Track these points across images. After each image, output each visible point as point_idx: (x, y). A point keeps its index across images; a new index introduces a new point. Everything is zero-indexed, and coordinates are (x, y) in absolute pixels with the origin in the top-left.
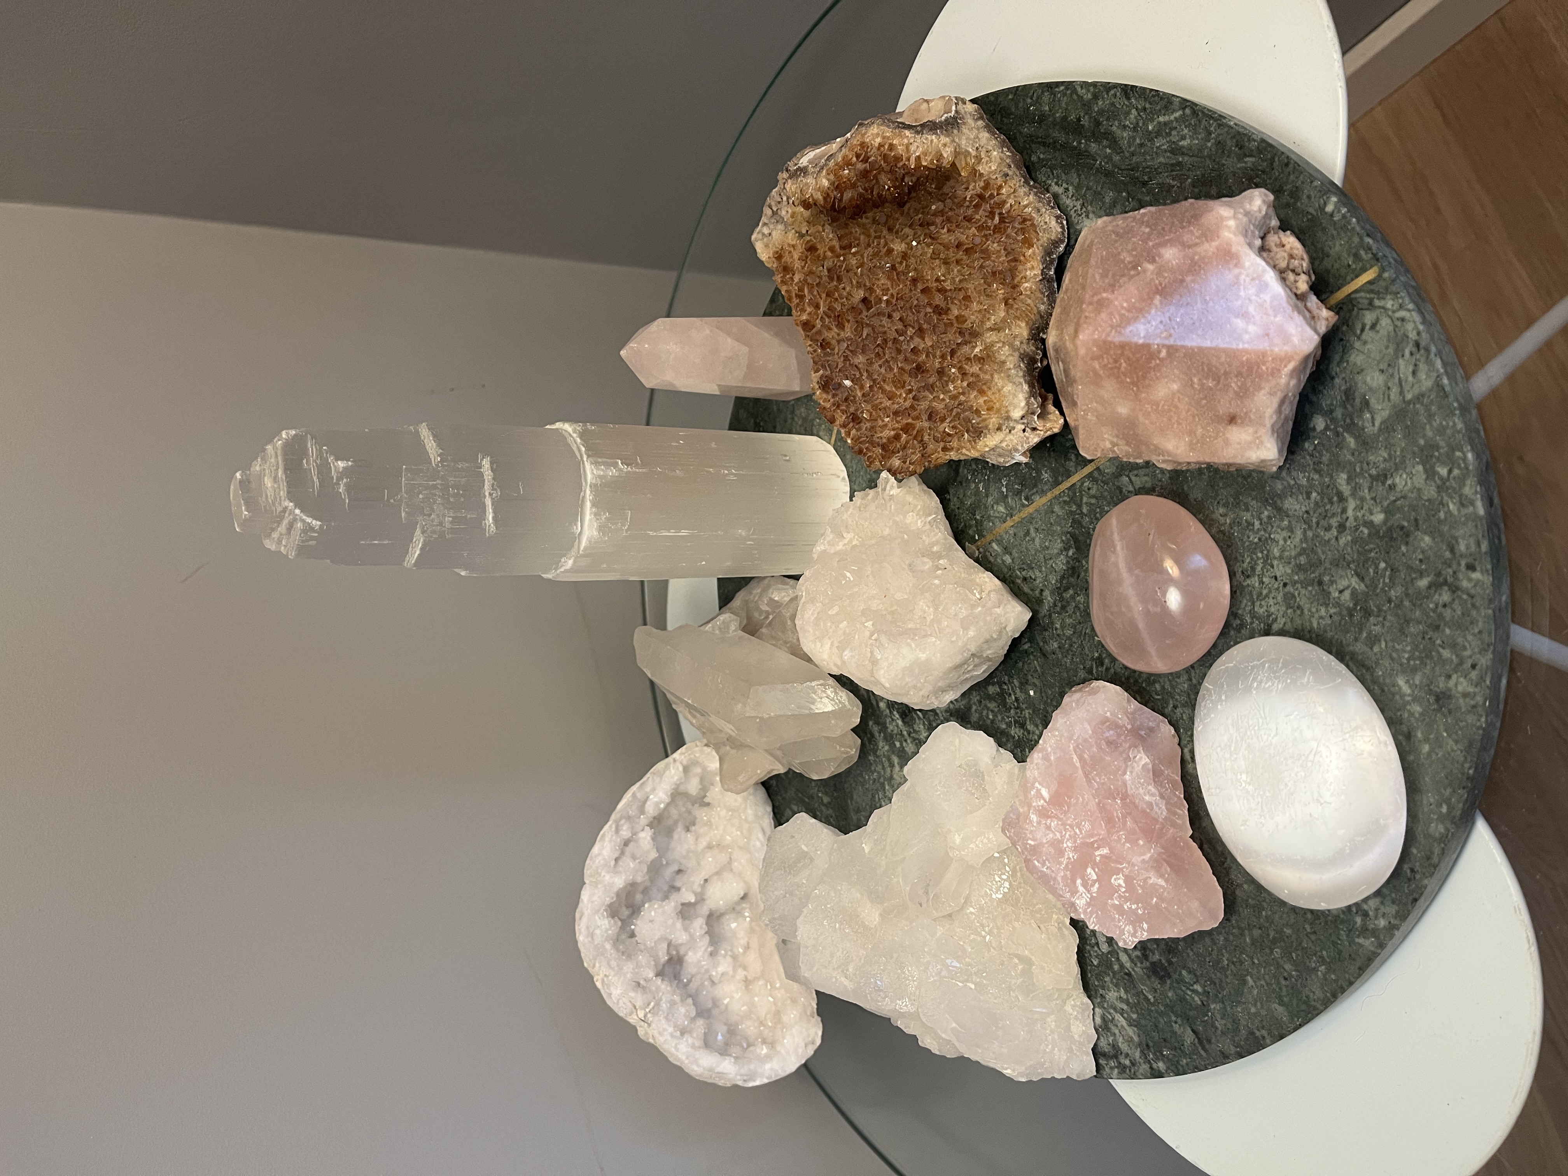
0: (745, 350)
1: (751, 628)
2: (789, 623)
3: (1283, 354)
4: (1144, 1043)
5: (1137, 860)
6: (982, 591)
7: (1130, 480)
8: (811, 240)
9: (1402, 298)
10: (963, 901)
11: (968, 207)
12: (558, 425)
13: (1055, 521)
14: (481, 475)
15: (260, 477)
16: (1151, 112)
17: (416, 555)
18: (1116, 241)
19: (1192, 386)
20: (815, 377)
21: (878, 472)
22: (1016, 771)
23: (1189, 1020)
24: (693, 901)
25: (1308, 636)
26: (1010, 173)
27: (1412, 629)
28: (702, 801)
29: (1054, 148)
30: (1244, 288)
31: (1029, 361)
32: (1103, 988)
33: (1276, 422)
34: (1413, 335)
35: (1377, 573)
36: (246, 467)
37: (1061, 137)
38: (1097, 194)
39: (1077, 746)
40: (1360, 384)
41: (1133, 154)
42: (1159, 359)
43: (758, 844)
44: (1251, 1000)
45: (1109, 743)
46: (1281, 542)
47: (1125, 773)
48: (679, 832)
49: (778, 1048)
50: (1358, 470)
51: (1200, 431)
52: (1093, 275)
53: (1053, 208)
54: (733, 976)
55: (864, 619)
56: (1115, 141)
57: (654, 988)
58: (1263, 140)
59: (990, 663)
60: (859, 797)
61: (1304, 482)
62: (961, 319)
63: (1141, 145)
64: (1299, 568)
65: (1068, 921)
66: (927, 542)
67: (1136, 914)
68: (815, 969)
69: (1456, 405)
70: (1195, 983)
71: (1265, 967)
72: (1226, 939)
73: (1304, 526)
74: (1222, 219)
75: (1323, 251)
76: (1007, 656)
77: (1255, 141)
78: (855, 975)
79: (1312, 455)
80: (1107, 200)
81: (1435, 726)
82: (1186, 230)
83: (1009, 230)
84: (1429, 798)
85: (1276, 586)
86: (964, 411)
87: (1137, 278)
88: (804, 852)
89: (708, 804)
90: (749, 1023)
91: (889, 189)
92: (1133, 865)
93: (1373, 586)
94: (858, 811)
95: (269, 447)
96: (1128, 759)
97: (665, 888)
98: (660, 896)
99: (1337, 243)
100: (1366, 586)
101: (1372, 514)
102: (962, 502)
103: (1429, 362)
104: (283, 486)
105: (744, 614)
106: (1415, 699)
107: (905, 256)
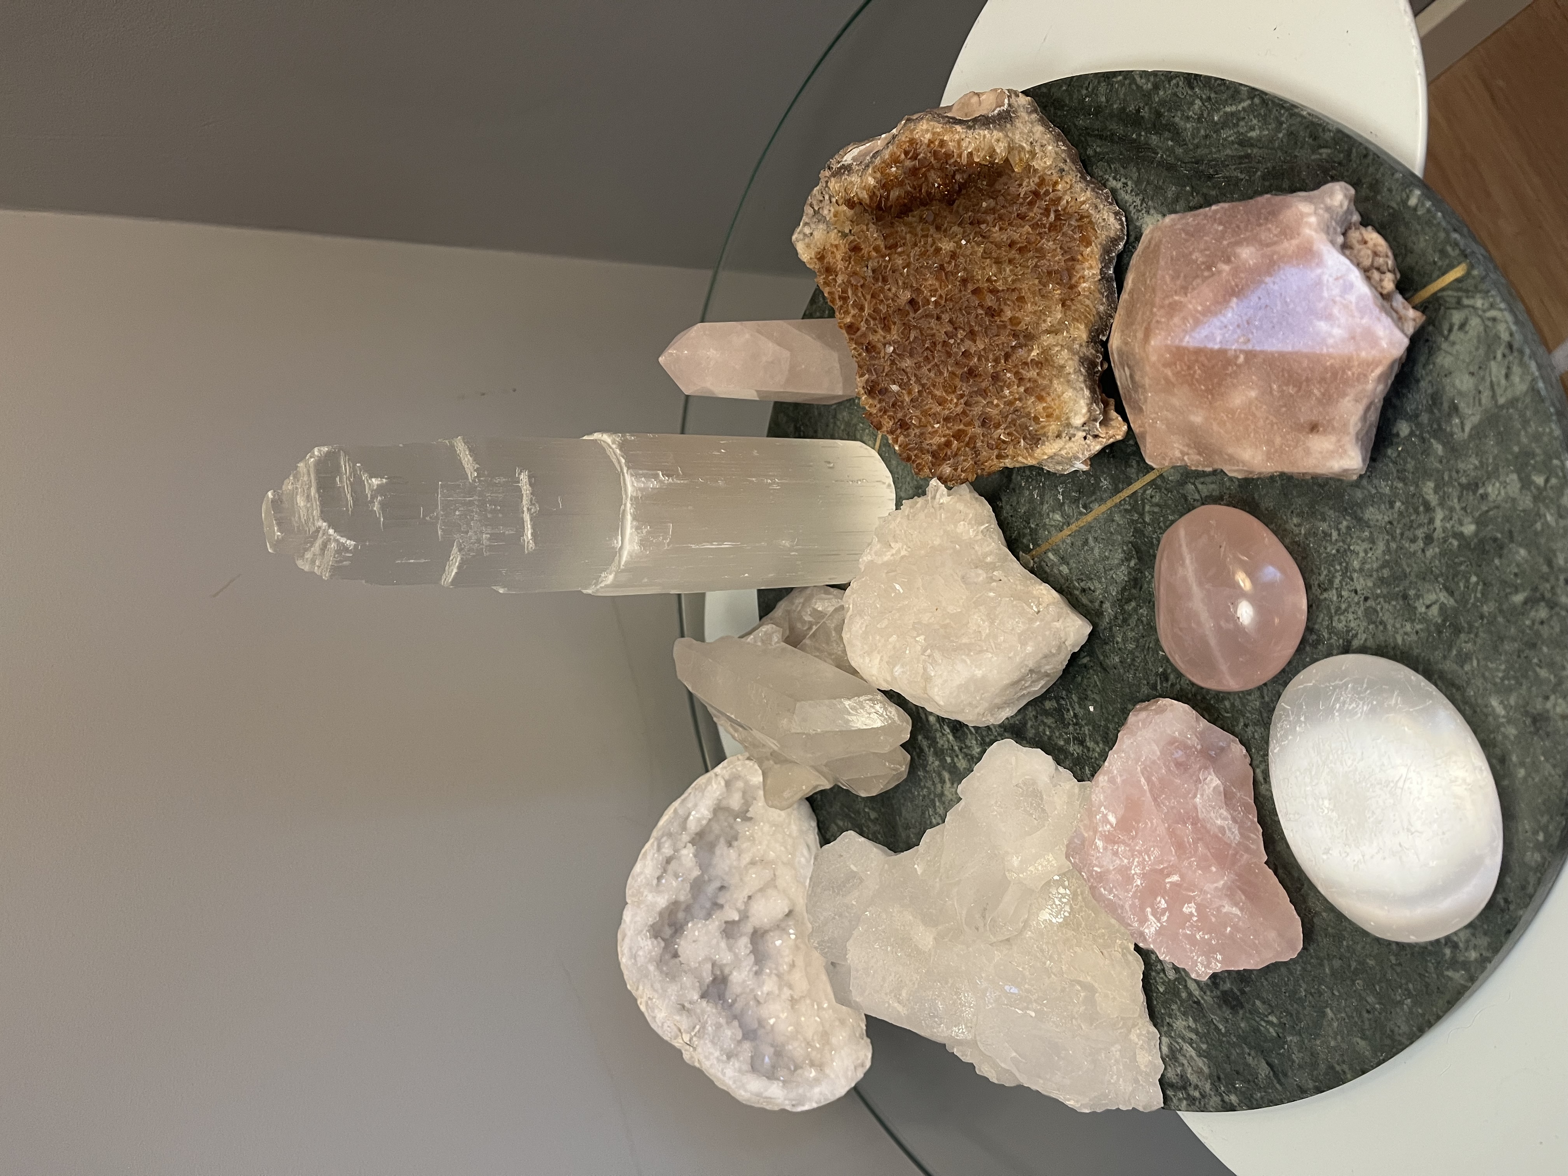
0: (786, 354)
1: (794, 640)
2: (834, 634)
3: (1370, 359)
4: (1215, 1074)
5: (1209, 887)
6: (1039, 604)
7: (1196, 487)
8: (854, 240)
9: (1492, 296)
10: (1021, 925)
11: (1022, 204)
12: (597, 436)
13: (1115, 530)
14: (519, 489)
15: (293, 495)
16: (1216, 102)
17: (453, 574)
18: (1187, 241)
19: (1271, 392)
20: (860, 382)
21: (927, 480)
22: (1077, 791)
23: (1263, 1052)
24: (737, 918)
25: (1392, 653)
26: (1066, 168)
27: (1507, 646)
28: (744, 815)
29: (1112, 141)
30: (1328, 290)
31: (1090, 365)
32: (1170, 1016)
33: (1361, 430)
34: (1505, 336)
35: (1468, 588)
36: (277, 486)
37: (1119, 130)
38: (1158, 188)
39: (1145, 768)
40: (1447, 388)
41: (1197, 146)
42: (1236, 364)
43: (803, 860)
44: (1331, 1033)
45: (1178, 764)
46: (1362, 554)
47: (1195, 796)
48: (721, 848)
49: (827, 1071)
50: (1446, 478)
51: (1278, 440)
52: (1163, 277)
53: (1111, 204)
54: (779, 996)
55: (915, 634)
56: (1178, 133)
57: (698, 1011)
58: (1339, 131)
59: (1047, 679)
60: (908, 813)
61: (1387, 490)
62: (1014, 322)
63: (1206, 137)
64: (1382, 581)
65: (1132, 947)
66: (979, 553)
67: (1210, 945)
68: (866, 993)
69: (1552, 410)
70: (1269, 1014)
71: (1346, 1000)
72: (1304, 970)
73: (1387, 537)
74: (1303, 215)
75: (1406, 246)
76: (1066, 671)
77: (1330, 131)
78: (908, 1000)
79: (1395, 463)
80: (1170, 195)
81: (1532, 750)
82: (1263, 228)
83: (1065, 229)
84: (1525, 825)
85: (1356, 600)
86: (1020, 417)
87: (1210, 280)
88: (852, 871)
89: (751, 819)
90: (796, 1044)
91: (938, 187)
92: (1206, 893)
93: (1463, 601)
94: (907, 827)
95: (301, 465)
96: (1198, 781)
97: (708, 905)
98: (703, 913)
99: (1422, 239)
100: (1456, 601)
101: (1461, 524)
102: (1015, 510)
103: (1522, 364)
104: (316, 504)
105: (786, 625)
106: (1509, 721)
107: (953, 255)
